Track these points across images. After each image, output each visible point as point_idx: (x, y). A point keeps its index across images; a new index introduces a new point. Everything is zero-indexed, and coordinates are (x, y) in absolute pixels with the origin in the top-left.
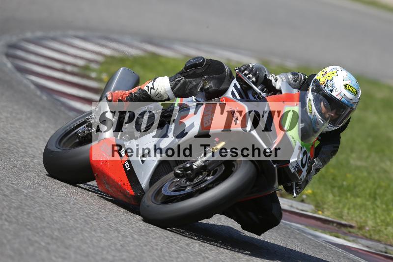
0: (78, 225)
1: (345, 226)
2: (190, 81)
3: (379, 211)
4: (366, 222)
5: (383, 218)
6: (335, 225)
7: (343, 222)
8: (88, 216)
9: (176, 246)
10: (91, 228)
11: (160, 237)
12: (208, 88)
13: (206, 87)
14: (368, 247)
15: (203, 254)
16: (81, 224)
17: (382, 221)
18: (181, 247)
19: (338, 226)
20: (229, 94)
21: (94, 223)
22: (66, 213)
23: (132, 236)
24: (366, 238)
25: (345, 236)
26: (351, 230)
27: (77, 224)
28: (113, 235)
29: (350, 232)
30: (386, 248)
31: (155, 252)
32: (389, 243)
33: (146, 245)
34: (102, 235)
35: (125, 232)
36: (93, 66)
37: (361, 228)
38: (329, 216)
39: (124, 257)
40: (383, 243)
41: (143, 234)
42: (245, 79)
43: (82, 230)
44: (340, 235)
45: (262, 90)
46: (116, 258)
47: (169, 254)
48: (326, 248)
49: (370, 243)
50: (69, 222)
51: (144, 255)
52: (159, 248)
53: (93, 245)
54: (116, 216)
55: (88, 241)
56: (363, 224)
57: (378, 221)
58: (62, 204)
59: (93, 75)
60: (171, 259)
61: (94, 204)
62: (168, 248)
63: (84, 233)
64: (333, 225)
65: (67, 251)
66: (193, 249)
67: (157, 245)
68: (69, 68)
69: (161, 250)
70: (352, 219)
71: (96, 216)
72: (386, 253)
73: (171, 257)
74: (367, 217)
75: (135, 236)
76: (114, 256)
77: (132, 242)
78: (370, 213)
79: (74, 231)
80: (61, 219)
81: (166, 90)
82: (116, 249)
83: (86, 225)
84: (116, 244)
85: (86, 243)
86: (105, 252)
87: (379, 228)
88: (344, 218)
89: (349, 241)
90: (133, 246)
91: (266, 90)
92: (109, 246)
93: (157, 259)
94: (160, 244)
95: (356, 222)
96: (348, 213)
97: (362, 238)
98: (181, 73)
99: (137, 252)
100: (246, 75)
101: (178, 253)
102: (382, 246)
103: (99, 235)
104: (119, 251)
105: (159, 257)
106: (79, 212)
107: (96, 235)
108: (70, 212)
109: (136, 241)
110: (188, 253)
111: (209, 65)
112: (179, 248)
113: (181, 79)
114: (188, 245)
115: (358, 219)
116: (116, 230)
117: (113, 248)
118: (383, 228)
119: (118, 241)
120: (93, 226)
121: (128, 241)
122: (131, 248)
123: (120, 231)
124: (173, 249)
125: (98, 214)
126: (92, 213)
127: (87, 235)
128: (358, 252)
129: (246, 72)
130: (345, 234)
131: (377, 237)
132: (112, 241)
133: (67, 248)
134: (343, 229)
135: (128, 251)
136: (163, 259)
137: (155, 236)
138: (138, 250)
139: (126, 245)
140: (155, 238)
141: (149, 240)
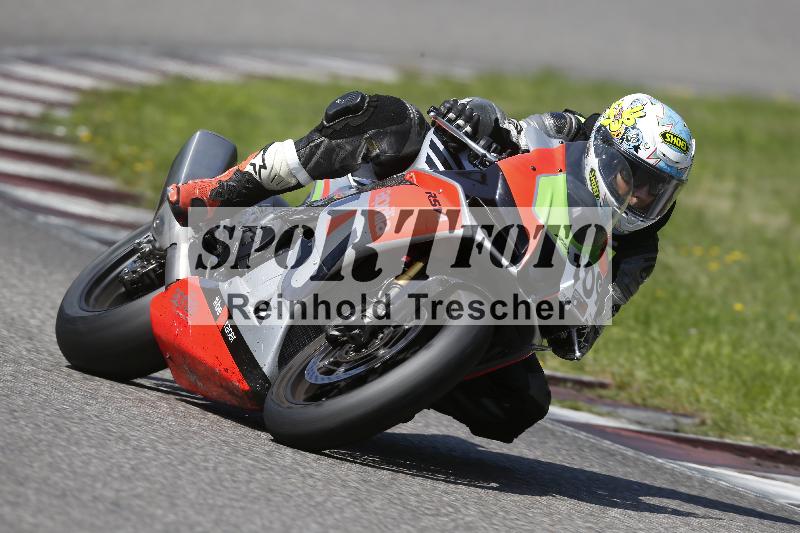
0: (42, 437)
1: (589, 385)
2: (338, 145)
3: (657, 348)
4: (631, 374)
5: (665, 361)
6: (569, 385)
7: (586, 378)
8: (61, 416)
9: (246, 460)
10: (68, 440)
11: (212, 444)
12: (378, 156)
13: (374, 154)
14: (639, 423)
15: (302, 470)
16: (48, 433)
17: (665, 368)
18: (256, 460)
19: (578, 387)
20: (421, 164)
21: (75, 429)
22: (16, 414)
23: (155, 448)
24: (635, 406)
25: (591, 405)
26: (603, 392)
27: (41, 433)
28: (115, 450)
29: (601, 397)
30: (676, 421)
31: (203, 474)
32: (681, 411)
33: (183, 463)
34: (93, 451)
35: (138, 440)
36: (60, 114)
37: (622, 387)
38: (555, 369)
39: (140, 490)
40: (669, 411)
41: (178, 440)
42: (451, 129)
43: (50, 445)
44: (581, 404)
45: (488, 148)
46: (123, 494)
47: (233, 475)
48: (553, 433)
49: (642, 415)
50: (24, 430)
51: (179, 482)
52: (211, 465)
53: (75, 473)
54: (119, 411)
55: (64, 466)
56: (626, 379)
57: (657, 368)
58: (7, 396)
59: (60, 131)
60: (235, 485)
61: (72, 389)
62: (229, 464)
63: (54, 450)
64: (565, 387)
65: (21, 489)
66: (281, 461)
67: (206, 461)
68: (9, 123)
69: (215, 469)
70: (603, 371)
71: (77, 414)
72: (676, 431)
73: (235, 482)
74: (634, 363)
75: (161, 447)
76: (118, 491)
77: (155, 460)
78: (639, 355)
79: (34, 449)
80: (6, 427)
81: (292, 167)
82: (123, 476)
83: (59, 435)
84: (122, 466)
85: (60, 470)
86: (99, 485)
87: (659, 383)
88: (587, 369)
89: (600, 414)
90: (156, 466)
91: (496, 148)
92: (108, 471)
93: (208, 488)
94: (212, 457)
95: (613, 374)
96: (595, 360)
97: (625, 407)
98: (320, 130)
99: (165, 478)
100: (450, 121)
101: (249, 473)
102: (667, 418)
103: (84, 451)
104: (128, 479)
105: (211, 484)
106: (43, 409)
107: (80, 453)
108: (24, 411)
109: (162, 457)
110: (271, 469)
111: (376, 107)
112: (251, 462)
113: (322, 142)
114: (269, 454)
115: (615, 369)
116: (120, 438)
117: (116, 475)
118: (667, 382)
119: (125, 460)
120: (73, 433)
121: (147, 458)
122: (154, 470)
123: (129, 439)
124: (239, 466)
125: (82, 410)
126: (70, 409)
127: (60, 454)
128: (619, 435)
129: (451, 115)
130: (591, 401)
131: (657, 402)
132: (114, 461)
133: (21, 484)
134: (588, 393)
135: (146, 478)
136: (218, 487)
137: (202, 443)
138: (168, 474)
139: (141, 466)
140: (202, 447)
141: (188, 453)
